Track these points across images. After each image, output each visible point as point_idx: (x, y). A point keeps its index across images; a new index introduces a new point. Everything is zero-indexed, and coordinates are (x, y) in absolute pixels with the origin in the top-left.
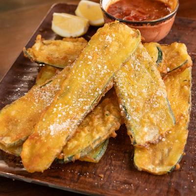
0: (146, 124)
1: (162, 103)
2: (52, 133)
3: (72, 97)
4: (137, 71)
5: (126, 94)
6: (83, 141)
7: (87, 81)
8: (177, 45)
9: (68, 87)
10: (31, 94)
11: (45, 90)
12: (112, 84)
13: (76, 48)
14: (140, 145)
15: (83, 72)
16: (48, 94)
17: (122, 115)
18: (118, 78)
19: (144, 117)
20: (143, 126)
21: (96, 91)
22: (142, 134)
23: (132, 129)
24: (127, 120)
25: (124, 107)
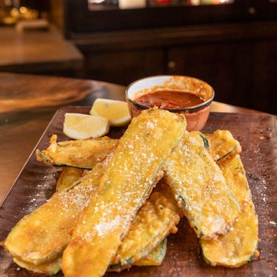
0: (209, 213)
1: (223, 189)
2: (100, 234)
3: (115, 193)
4: (187, 157)
5: (180, 183)
6: (140, 239)
7: (132, 172)
8: (220, 132)
9: (109, 182)
10: (57, 199)
11: (74, 193)
12: (162, 173)
13: (103, 146)
14: (208, 237)
15: (125, 164)
16: (80, 196)
17: (180, 206)
18: (167, 167)
19: (205, 206)
20: (207, 216)
21: (145, 181)
22: (207, 225)
23: (196, 220)
24: (187, 211)
25: (180, 197)
